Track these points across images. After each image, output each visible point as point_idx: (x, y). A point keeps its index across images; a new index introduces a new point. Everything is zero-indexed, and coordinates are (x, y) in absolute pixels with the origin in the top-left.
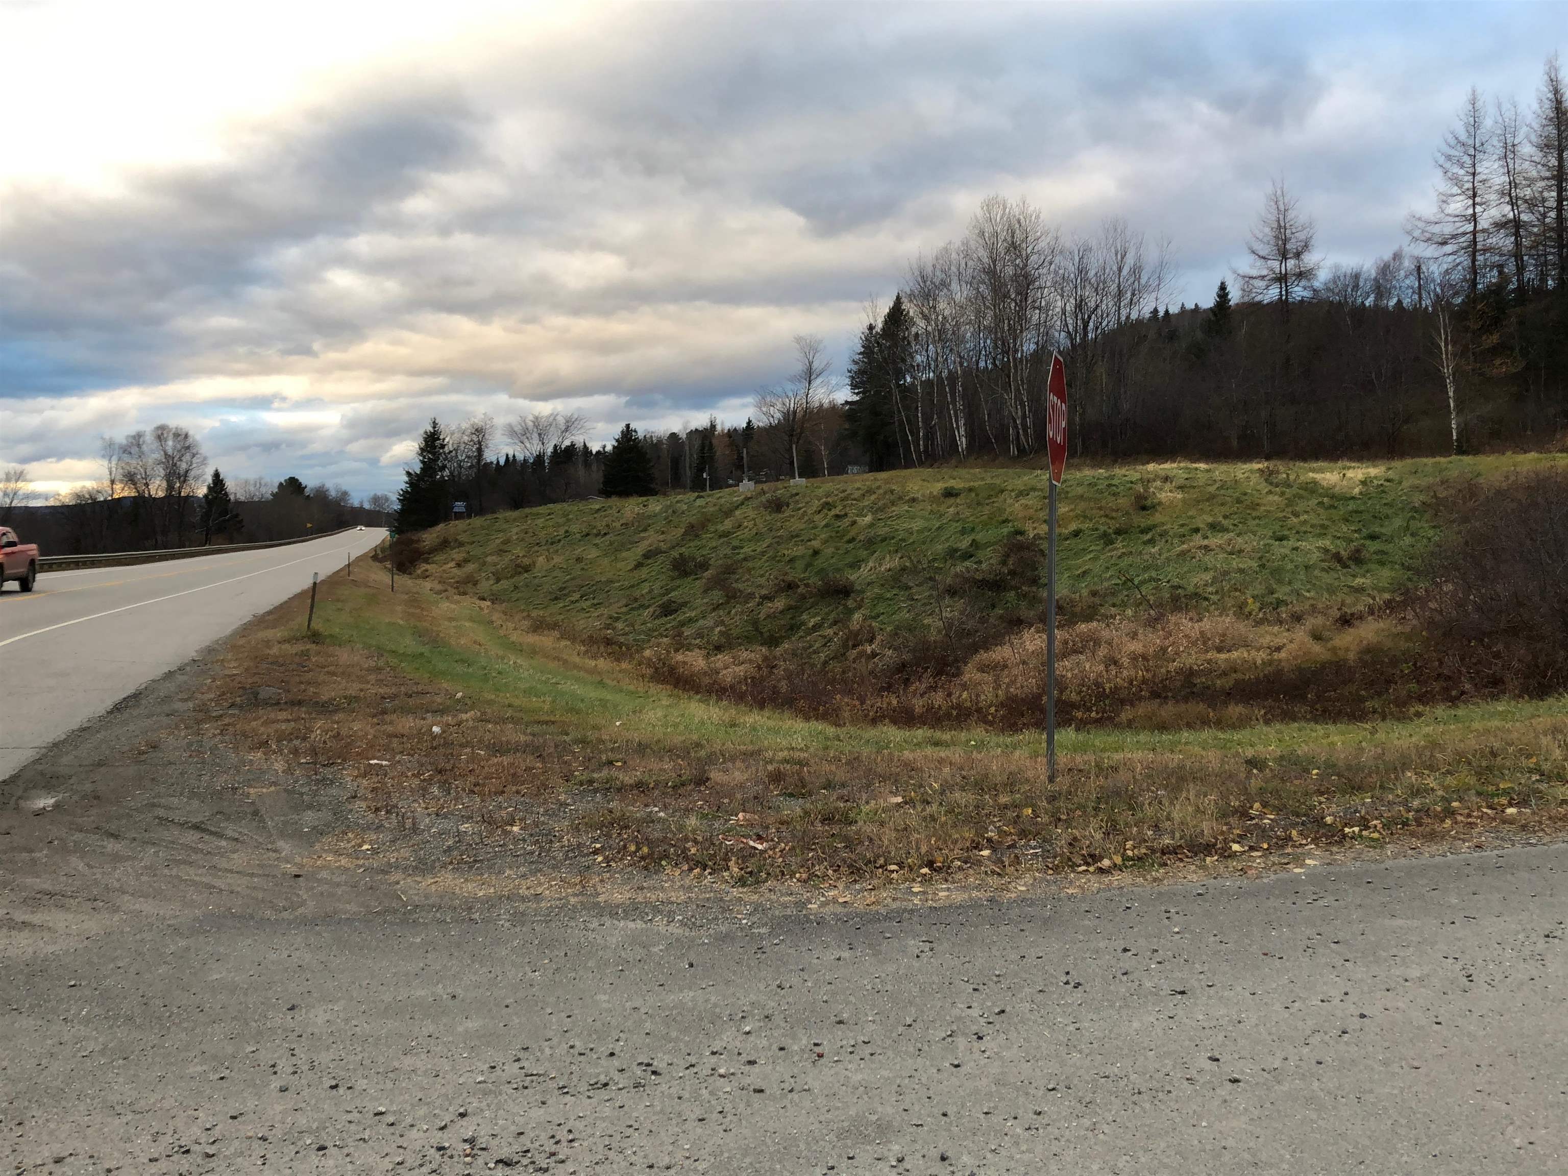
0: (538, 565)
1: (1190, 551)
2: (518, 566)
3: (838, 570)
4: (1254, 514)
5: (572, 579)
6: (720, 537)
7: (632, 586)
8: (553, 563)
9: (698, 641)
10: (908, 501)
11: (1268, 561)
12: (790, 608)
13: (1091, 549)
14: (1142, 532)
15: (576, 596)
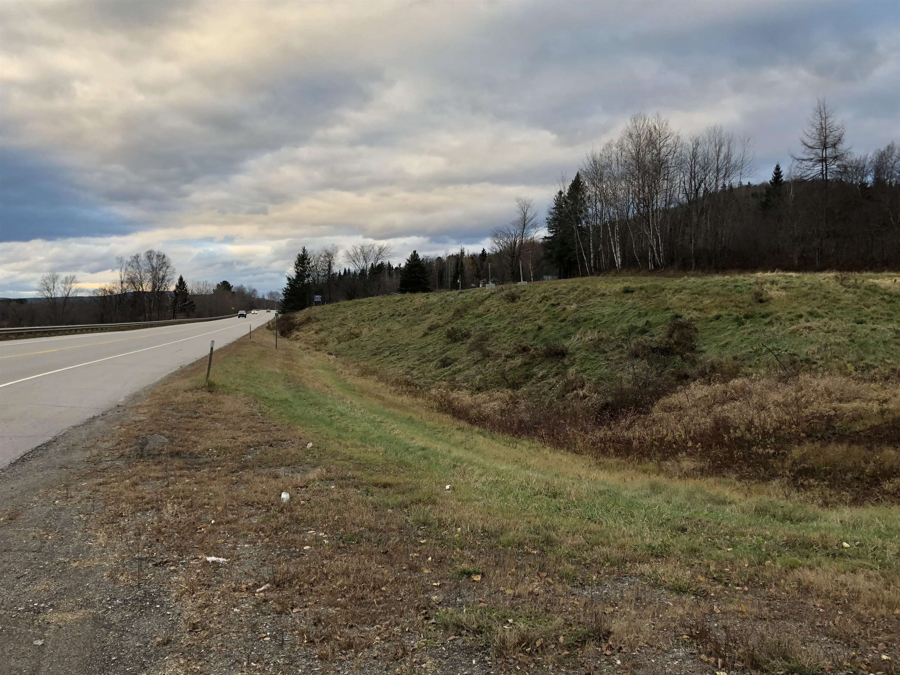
0: (364, 333)
1: (798, 330)
2: (351, 334)
3: (557, 339)
4: (838, 306)
5: (385, 342)
6: (477, 317)
7: (422, 348)
8: (373, 332)
9: (465, 384)
10: (600, 296)
11: (856, 337)
12: (525, 364)
13: (729, 328)
14: (763, 317)
15: (387, 353)
